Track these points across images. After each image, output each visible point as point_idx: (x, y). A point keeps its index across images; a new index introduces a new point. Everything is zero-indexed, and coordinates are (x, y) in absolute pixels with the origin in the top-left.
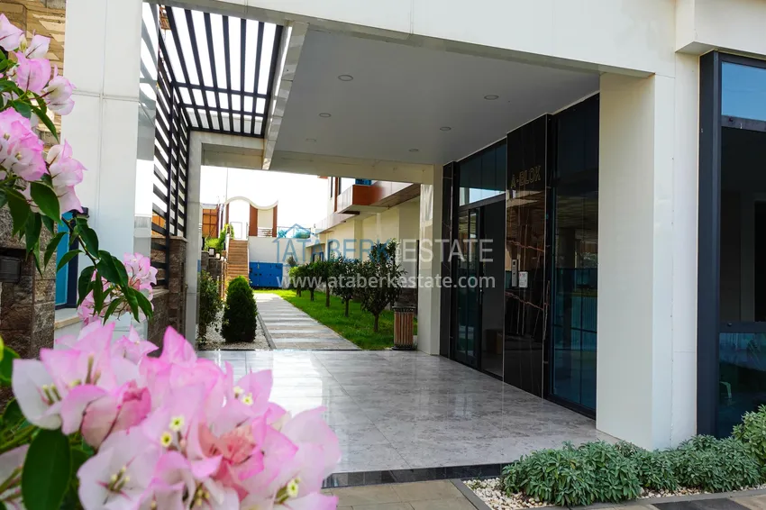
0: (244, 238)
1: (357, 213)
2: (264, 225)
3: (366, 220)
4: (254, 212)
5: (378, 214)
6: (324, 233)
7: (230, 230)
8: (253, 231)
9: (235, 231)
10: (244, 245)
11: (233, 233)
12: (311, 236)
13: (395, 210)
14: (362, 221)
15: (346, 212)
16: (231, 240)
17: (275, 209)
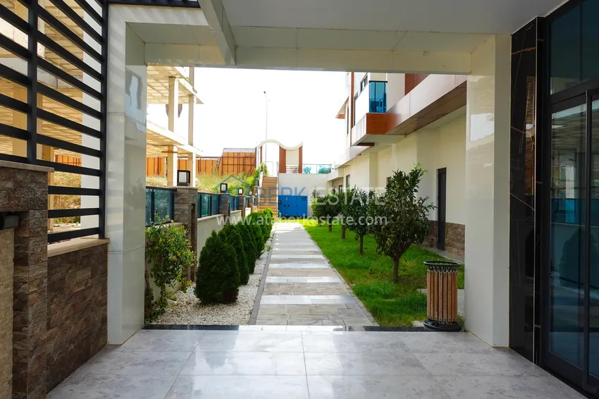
0: (275, 175)
1: (372, 144)
2: (291, 163)
3: (380, 153)
4: (283, 152)
5: (394, 145)
6: (342, 167)
7: (264, 169)
8: (282, 169)
9: (268, 169)
10: (275, 180)
11: (266, 171)
12: (332, 170)
13: (413, 138)
14: (377, 153)
15: (360, 144)
16: (264, 177)
17: (301, 149)
